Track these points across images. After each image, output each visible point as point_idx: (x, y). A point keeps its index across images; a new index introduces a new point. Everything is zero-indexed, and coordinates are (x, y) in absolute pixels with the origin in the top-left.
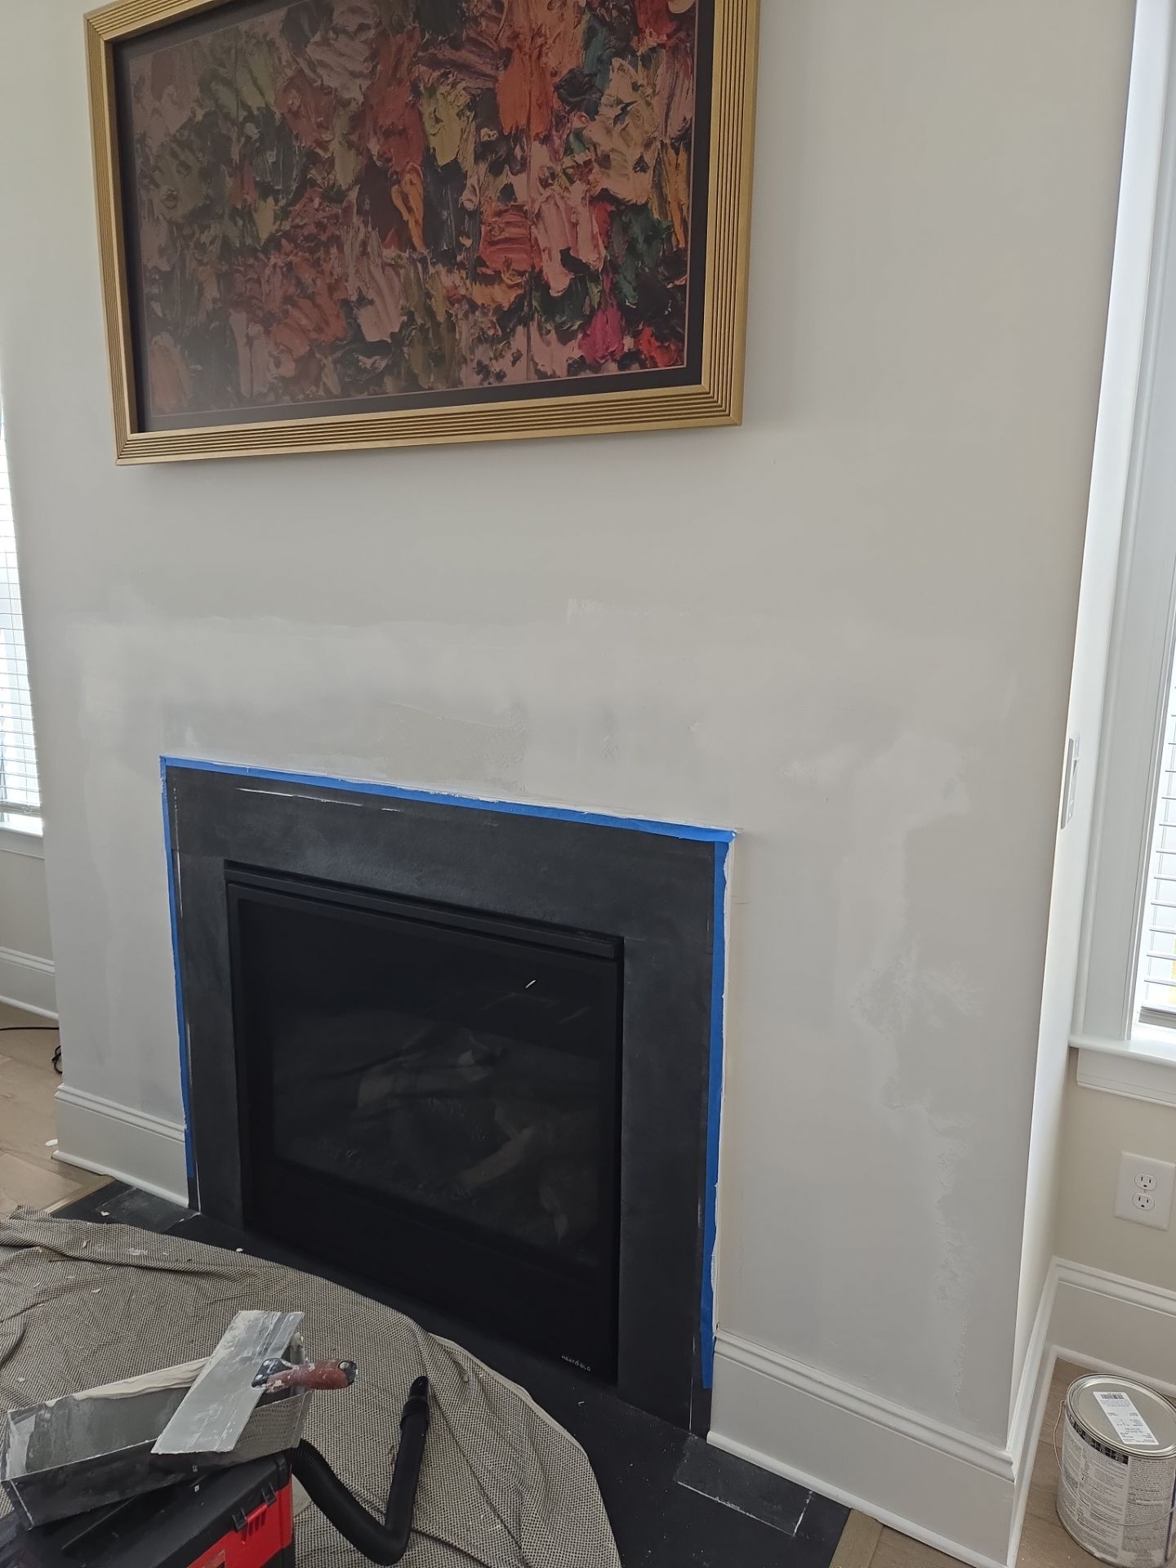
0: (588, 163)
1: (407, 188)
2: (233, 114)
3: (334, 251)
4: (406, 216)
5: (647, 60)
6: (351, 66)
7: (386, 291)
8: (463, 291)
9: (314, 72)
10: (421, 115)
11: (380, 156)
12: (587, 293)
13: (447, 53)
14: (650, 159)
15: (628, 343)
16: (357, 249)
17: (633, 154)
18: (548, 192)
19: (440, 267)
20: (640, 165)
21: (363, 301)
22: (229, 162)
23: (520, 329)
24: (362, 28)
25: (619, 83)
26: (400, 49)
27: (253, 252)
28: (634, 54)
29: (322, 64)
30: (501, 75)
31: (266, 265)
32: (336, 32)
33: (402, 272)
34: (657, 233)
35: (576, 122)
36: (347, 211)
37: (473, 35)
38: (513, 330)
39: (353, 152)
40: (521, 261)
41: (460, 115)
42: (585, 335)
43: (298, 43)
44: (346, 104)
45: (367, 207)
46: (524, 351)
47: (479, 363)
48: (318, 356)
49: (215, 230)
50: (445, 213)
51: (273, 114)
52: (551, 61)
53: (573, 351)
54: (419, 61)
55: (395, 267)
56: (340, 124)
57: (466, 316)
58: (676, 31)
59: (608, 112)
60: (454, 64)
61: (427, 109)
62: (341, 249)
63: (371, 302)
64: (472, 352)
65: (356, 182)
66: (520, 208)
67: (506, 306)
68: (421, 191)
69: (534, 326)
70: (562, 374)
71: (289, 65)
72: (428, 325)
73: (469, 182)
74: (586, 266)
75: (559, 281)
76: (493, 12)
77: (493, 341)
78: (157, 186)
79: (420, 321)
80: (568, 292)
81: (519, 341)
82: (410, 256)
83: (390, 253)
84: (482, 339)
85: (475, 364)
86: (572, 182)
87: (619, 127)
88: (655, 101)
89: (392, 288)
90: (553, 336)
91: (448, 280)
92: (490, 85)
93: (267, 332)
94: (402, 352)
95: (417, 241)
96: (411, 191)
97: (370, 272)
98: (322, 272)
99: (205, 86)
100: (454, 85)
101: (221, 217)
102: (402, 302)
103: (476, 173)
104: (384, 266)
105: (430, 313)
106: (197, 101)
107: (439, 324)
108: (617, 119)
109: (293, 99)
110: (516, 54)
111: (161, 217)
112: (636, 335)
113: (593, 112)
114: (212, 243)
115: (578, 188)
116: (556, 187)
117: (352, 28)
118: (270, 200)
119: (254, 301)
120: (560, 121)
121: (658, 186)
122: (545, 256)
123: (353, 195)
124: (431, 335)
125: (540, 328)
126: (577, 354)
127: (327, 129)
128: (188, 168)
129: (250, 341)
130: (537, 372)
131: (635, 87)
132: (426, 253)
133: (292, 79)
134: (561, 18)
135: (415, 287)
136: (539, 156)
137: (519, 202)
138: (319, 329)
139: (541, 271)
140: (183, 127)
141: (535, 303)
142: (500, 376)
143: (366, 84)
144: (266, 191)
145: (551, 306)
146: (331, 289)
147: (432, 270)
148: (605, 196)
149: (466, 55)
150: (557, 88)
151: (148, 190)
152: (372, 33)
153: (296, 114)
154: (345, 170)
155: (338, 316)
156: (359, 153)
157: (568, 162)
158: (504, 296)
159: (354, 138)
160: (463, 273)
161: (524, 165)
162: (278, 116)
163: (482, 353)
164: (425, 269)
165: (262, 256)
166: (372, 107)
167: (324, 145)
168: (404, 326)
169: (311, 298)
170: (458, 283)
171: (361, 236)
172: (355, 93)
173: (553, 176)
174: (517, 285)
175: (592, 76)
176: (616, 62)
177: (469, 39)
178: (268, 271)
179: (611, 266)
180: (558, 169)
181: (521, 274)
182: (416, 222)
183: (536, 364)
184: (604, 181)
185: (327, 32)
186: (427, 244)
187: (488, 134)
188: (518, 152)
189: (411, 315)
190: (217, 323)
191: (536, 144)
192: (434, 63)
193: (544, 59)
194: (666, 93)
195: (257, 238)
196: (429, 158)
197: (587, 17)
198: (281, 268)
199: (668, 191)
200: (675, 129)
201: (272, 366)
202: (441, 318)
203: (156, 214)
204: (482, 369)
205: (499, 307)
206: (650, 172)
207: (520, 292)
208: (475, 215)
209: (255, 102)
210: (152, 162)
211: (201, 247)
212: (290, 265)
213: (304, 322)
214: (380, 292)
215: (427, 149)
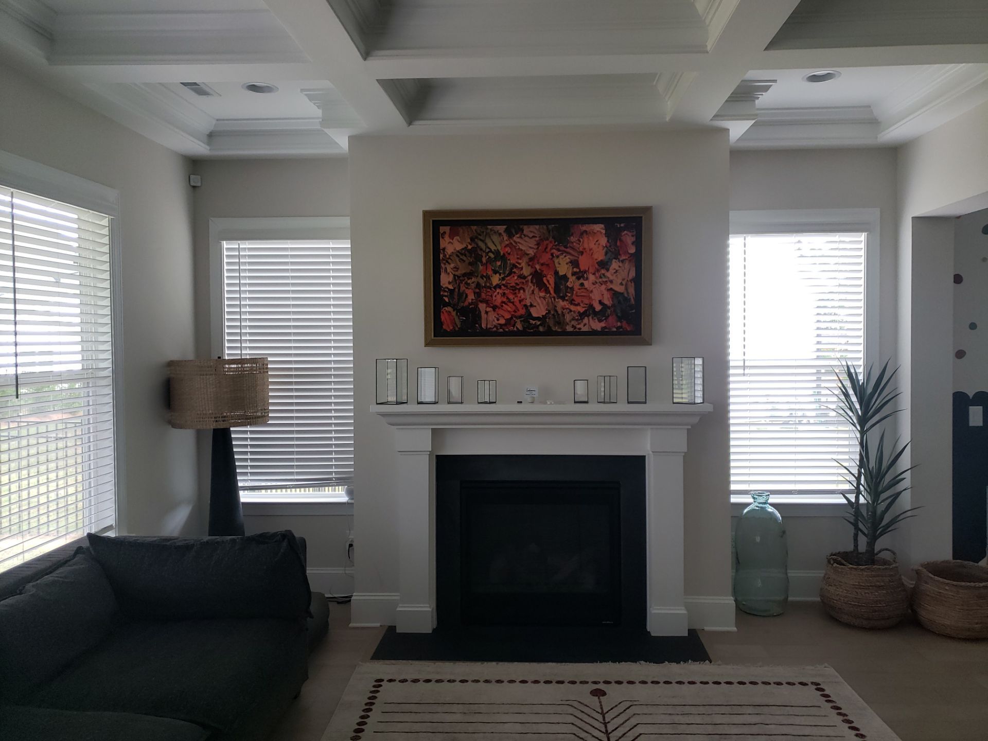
0: (606, 281)
1: (549, 279)
2: (484, 249)
3: (522, 291)
4: (548, 286)
5: (622, 261)
6: (530, 245)
7: (541, 304)
8: (567, 307)
9: (516, 244)
10: (554, 262)
11: (540, 269)
12: (606, 311)
13: (562, 248)
14: (624, 283)
15: (619, 324)
16: (530, 292)
17: (620, 281)
18: (594, 286)
19: (560, 300)
20: (621, 284)
21: (531, 305)
22: (481, 262)
23: (586, 318)
24: (533, 237)
25: (615, 265)
26: (547, 245)
27: (490, 288)
28: (619, 259)
29: (519, 243)
30: (580, 257)
31: (494, 292)
32: (524, 235)
33: (546, 300)
34: (627, 300)
35: (603, 271)
36: (527, 281)
37: (571, 246)
38: (584, 318)
39: (530, 267)
40: (586, 301)
41: (567, 264)
42: (606, 321)
43: (510, 236)
44: (528, 254)
45: (534, 281)
46: (587, 323)
47: (573, 325)
48: (514, 319)
49: (473, 279)
50: (562, 287)
51: (500, 252)
52: (595, 256)
53: (603, 324)
54: (554, 249)
55: (544, 298)
56: (525, 259)
57: (568, 313)
58: (630, 257)
59: (612, 271)
60: (565, 252)
61: (556, 261)
62: (524, 291)
63: (535, 306)
64: (570, 322)
65: (530, 275)
66: (586, 289)
67: (582, 312)
68: (554, 280)
69: (590, 318)
70: (599, 329)
71: (507, 240)
72: (555, 314)
73: (570, 280)
74: (606, 305)
75: (598, 308)
76: (578, 242)
77: (577, 320)
78: (449, 264)
79: (552, 313)
80: (601, 310)
81: (586, 320)
82: (549, 296)
83: (542, 294)
84: (573, 319)
85: (571, 325)
86: (602, 285)
87: (615, 275)
88: (625, 271)
89: (542, 303)
90: (596, 320)
91: (561, 303)
92: (576, 258)
93: (494, 310)
94: (546, 321)
95: (552, 291)
96: (550, 280)
97: (535, 298)
98: (517, 296)
99: (472, 240)
100: (565, 256)
101: (477, 276)
102: (546, 307)
103: (572, 279)
104: (540, 297)
105: (556, 311)
106: (469, 243)
107: (559, 314)
108: (615, 273)
109: (508, 249)
110: (585, 253)
111: (450, 273)
112: (621, 322)
113: (608, 270)
114: (473, 283)
115: (603, 287)
116: (597, 285)
117: (531, 236)
118: (498, 275)
119: (489, 302)
120: (598, 271)
121: (626, 289)
122: (594, 301)
123: (530, 278)
124: (556, 317)
125: (592, 318)
126: (604, 325)
127: (521, 259)
128: (464, 261)
129: (487, 313)
130: (592, 329)
131: (619, 267)
132: (555, 295)
133: (508, 244)
134: (598, 247)
135: (551, 304)
136: (592, 278)
137: (586, 287)
138: (515, 311)
139: (592, 305)
140: (463, 249)
141: (591, 312)
142: (580, 329)
143: (535, 251)
144: (495, 272)
145: (595, 313)
146: (520, 301)
147: (557, 300)
148: (611, 289)
149: (568, 250)
150: (597, 263)
151: (445, 264)
152: (537, 239)
153: (509, 254)
154: (526, 271)
155: (523, 309)
156: (532, 267)
157: (600, 280)
158: (581, 309)
159: (530, 263)
160: (568, 302)
161: (587, 279)
162: (502, 253)
163: (573, 323)
164: (555, 300)
165: (493, 289)
166: (537, 257)
167: (520, 264)
168: (546, 313)
169: (513, 303)
170: (566, 304)
171: (532, 289)
172: (531, 252)
173: (596, 283)
174: (585, 307)
175: (607, 262)
176: (614, 260)
177: (571, 247)
178: (495, 294)
179: (613, 305)
180: (598, 281)
181: (587, 304)
182: (552, 288)
183: (591, 327)
184: (610, 286)
185: (521, 235)
186: (555, 292)
187: (575, 270)
188: (585, 275)
189: (549, 311)
190: (473, 306)
191: (591, 275)
192: (559, 250)
193: (593, 256)
194: (628, 269)
195: (492, 284)
196: (556, 273)
197: (606, 249)
198: (501, 294)
199: (629, 291)
200: (631, 277)
201: (495, 320)
202: (560, 312)
203: (448, 272)
204: (573, 326)
205: (579, 312)
206: (624, 286)
207: (586, 309)
208: (572, 289)
209: (493, 248)
210: (448, 256)
211: (468, 284)
212: (504, 293)
213: (509, 309)
214: (539, 304)
215: (556, 270)
